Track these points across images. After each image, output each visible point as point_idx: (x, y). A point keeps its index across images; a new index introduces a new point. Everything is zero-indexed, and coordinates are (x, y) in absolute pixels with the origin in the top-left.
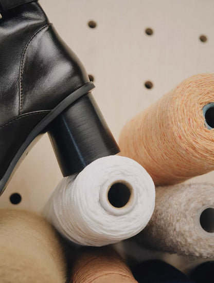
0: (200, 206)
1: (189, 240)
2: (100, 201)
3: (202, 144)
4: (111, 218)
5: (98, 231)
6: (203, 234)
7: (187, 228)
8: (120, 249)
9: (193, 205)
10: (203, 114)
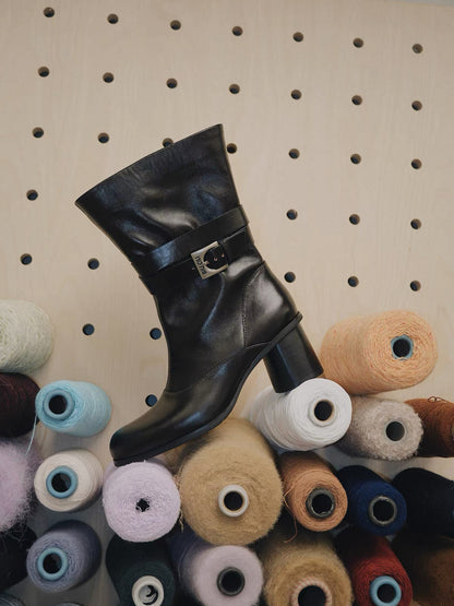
0: (386, 420)
1: (378, 447)
2: (309, 416)
3: (389, 371)
4: (316, 428)
5: (307, 438)
6: (388, 441)
7: (375, 437)
8: (321, 453)
9: (381, 420)
10: (391, 347)
